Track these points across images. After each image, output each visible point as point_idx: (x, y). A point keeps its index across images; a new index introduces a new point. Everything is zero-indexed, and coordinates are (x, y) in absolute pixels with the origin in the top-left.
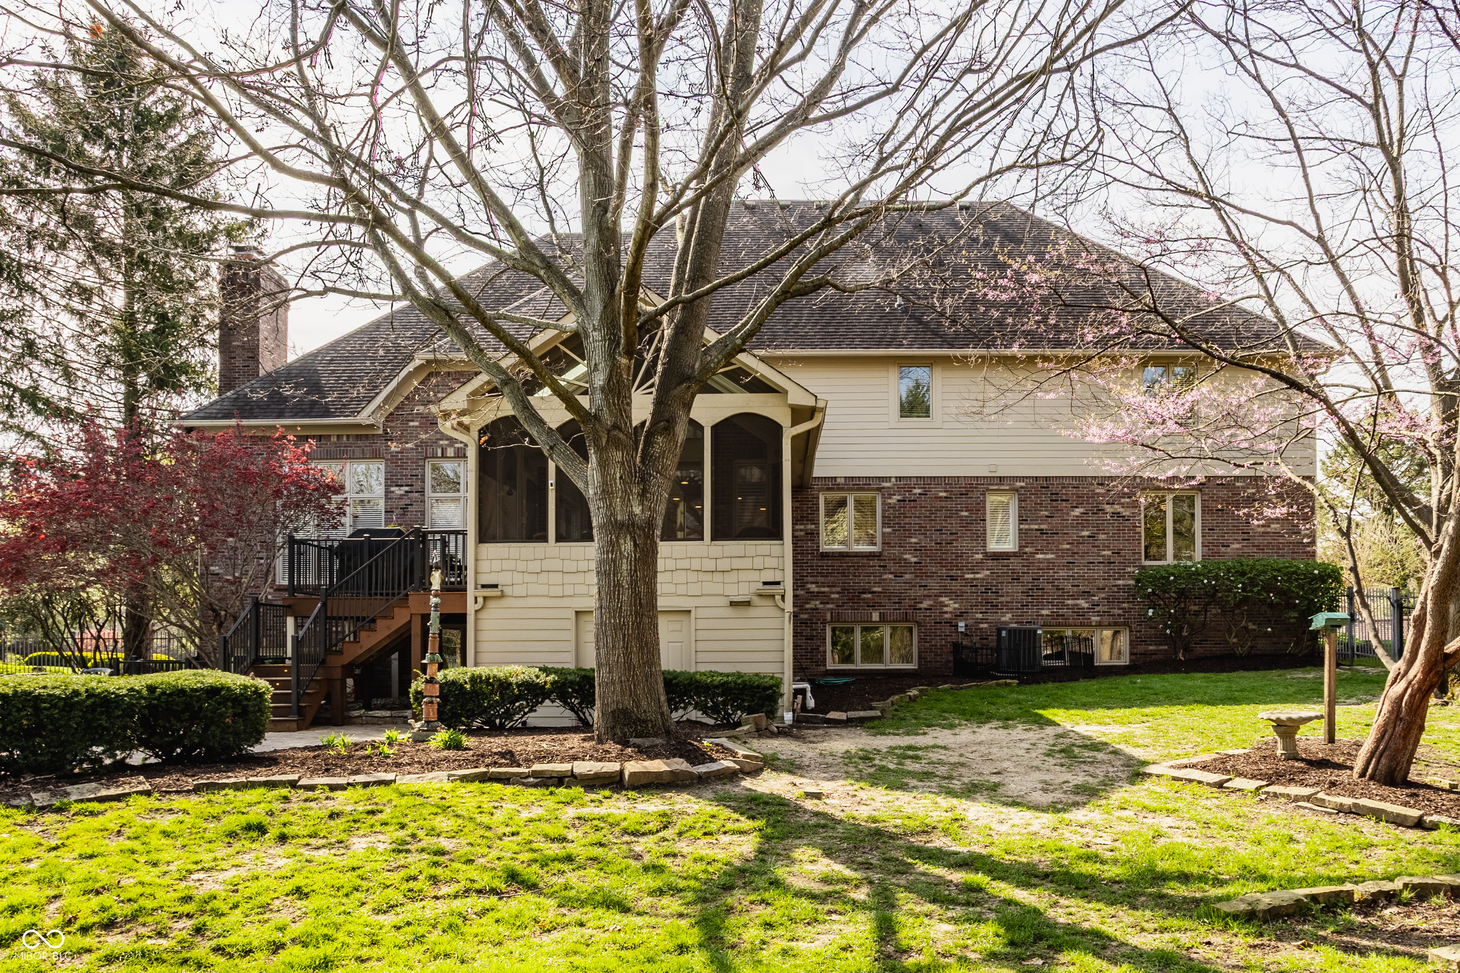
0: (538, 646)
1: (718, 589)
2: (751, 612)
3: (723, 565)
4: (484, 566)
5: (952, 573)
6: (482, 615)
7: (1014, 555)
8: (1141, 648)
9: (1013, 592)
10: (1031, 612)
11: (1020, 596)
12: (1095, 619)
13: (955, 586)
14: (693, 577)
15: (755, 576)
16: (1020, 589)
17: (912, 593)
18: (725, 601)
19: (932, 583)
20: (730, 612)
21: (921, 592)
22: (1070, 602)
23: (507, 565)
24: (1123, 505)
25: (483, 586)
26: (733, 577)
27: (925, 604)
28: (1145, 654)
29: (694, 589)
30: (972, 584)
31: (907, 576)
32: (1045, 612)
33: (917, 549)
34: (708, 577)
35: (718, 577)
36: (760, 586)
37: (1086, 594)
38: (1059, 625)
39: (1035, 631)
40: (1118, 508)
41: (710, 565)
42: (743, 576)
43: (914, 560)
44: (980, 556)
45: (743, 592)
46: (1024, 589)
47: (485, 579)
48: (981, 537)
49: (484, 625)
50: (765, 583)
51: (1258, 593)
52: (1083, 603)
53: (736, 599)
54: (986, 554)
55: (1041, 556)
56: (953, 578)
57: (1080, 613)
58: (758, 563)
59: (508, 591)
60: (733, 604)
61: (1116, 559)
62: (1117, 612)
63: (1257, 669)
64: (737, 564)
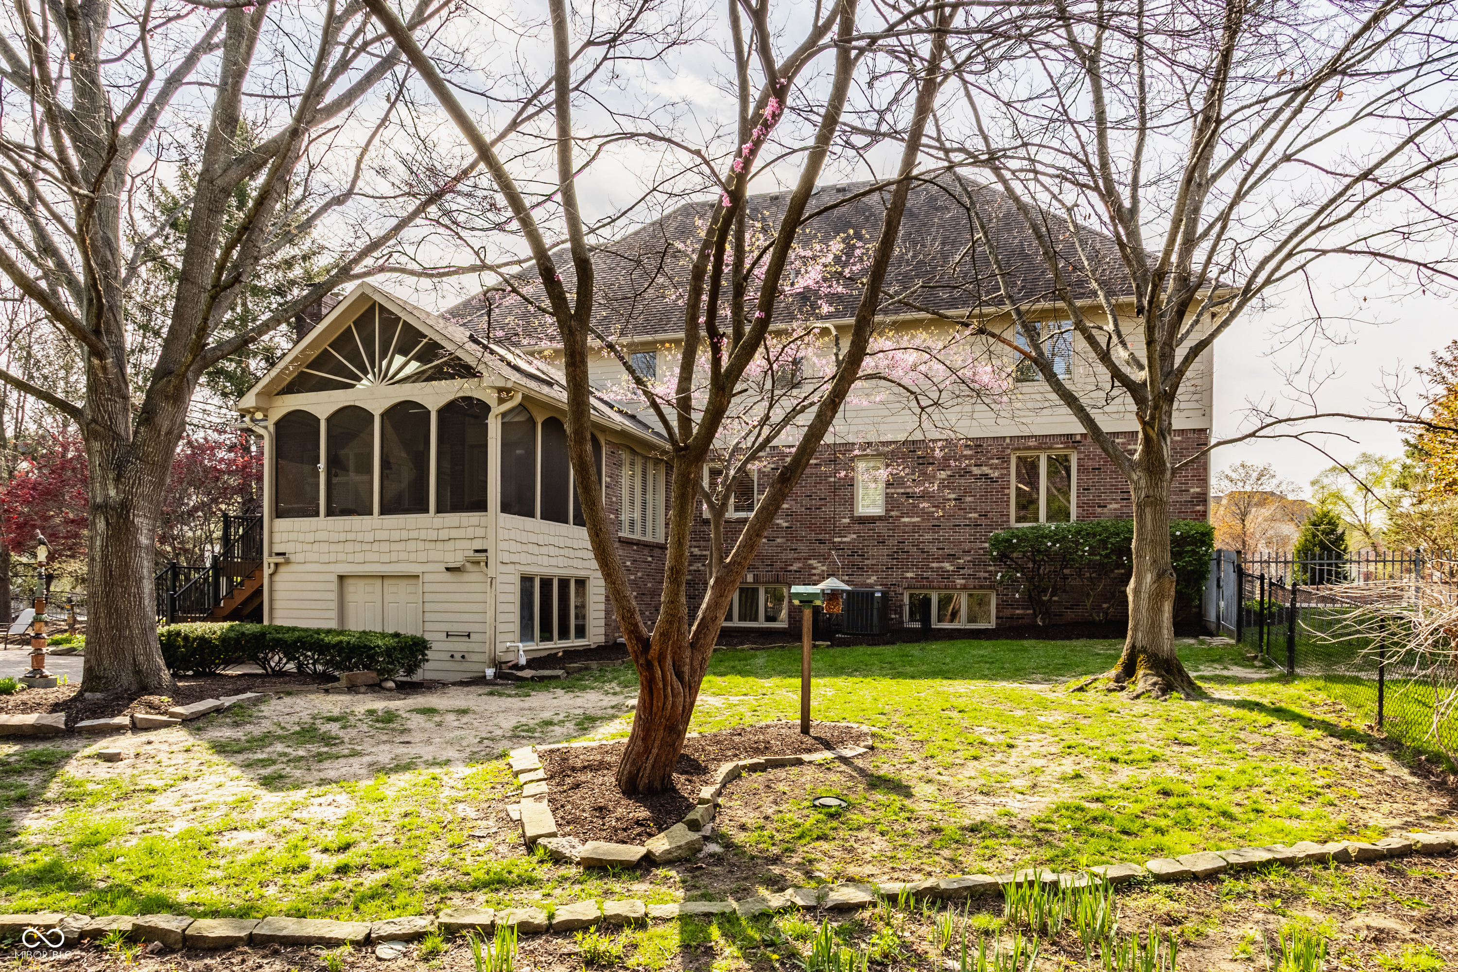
0: (313, 605)
1: (438, 556)
2: (466, 577)
3: (444, 534)
4: (277, 538)
5: (820, 537)
6: (277, 578)
7: (880, 518)
8: (1007, 612)
9: (878, 555)
10: (896, 574)
11: (885, 559)
12: (960, 582)
13: (823, 549)
14: (421, 545)
15: (467, 544)
16: (886, 552)
17: (783, 556)
18: (442, 567)
19: (802, 547)
20: (448, 576)
21: (792, 555)
22: (934, 565)
23: (293, 536)
24: (992, 467)
25: (278, 554)
26: (450, 545)
27: (795, 567)
28: (1011, 618)
29: (422, 557)
30: (838, 547)
31: (779, 540)
32: (909, 575)
33: (789, 515)
34: (432, 545)
35: (440, 545)
36: (471, 553)
37: (951, 557)
38: (923, 587)
39: (873, 594)
40: (986, 470)
41: (433, 535)
42: (460, 544)
43: (785, 524)
44: (847, 520)
45: (456, 559)
46: (890, 552)
47: (277, 549)
48: (850, 501)
49: (278, 586)
50: (477, 551)
51: (1107, 556)
52: (948, 566)
53: (450, 565)
54: (852, 518)
55: (906, 520)
56: (821, 542)
57: (945, 576)
58: (470, 533)
59: (292, 558)
60: (448, 569)
61: (983, 521)
62: (982, 575)
63: (1106, 637)
64: (454, 533)
